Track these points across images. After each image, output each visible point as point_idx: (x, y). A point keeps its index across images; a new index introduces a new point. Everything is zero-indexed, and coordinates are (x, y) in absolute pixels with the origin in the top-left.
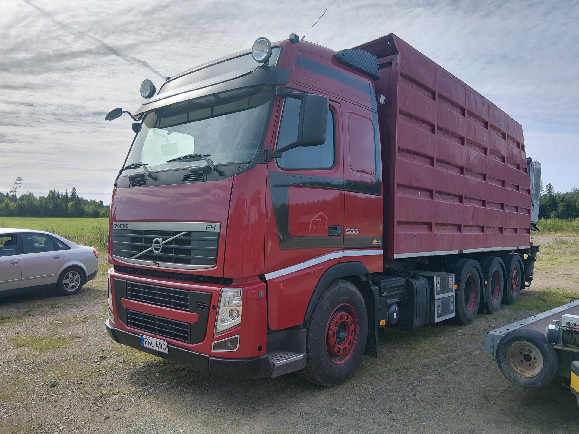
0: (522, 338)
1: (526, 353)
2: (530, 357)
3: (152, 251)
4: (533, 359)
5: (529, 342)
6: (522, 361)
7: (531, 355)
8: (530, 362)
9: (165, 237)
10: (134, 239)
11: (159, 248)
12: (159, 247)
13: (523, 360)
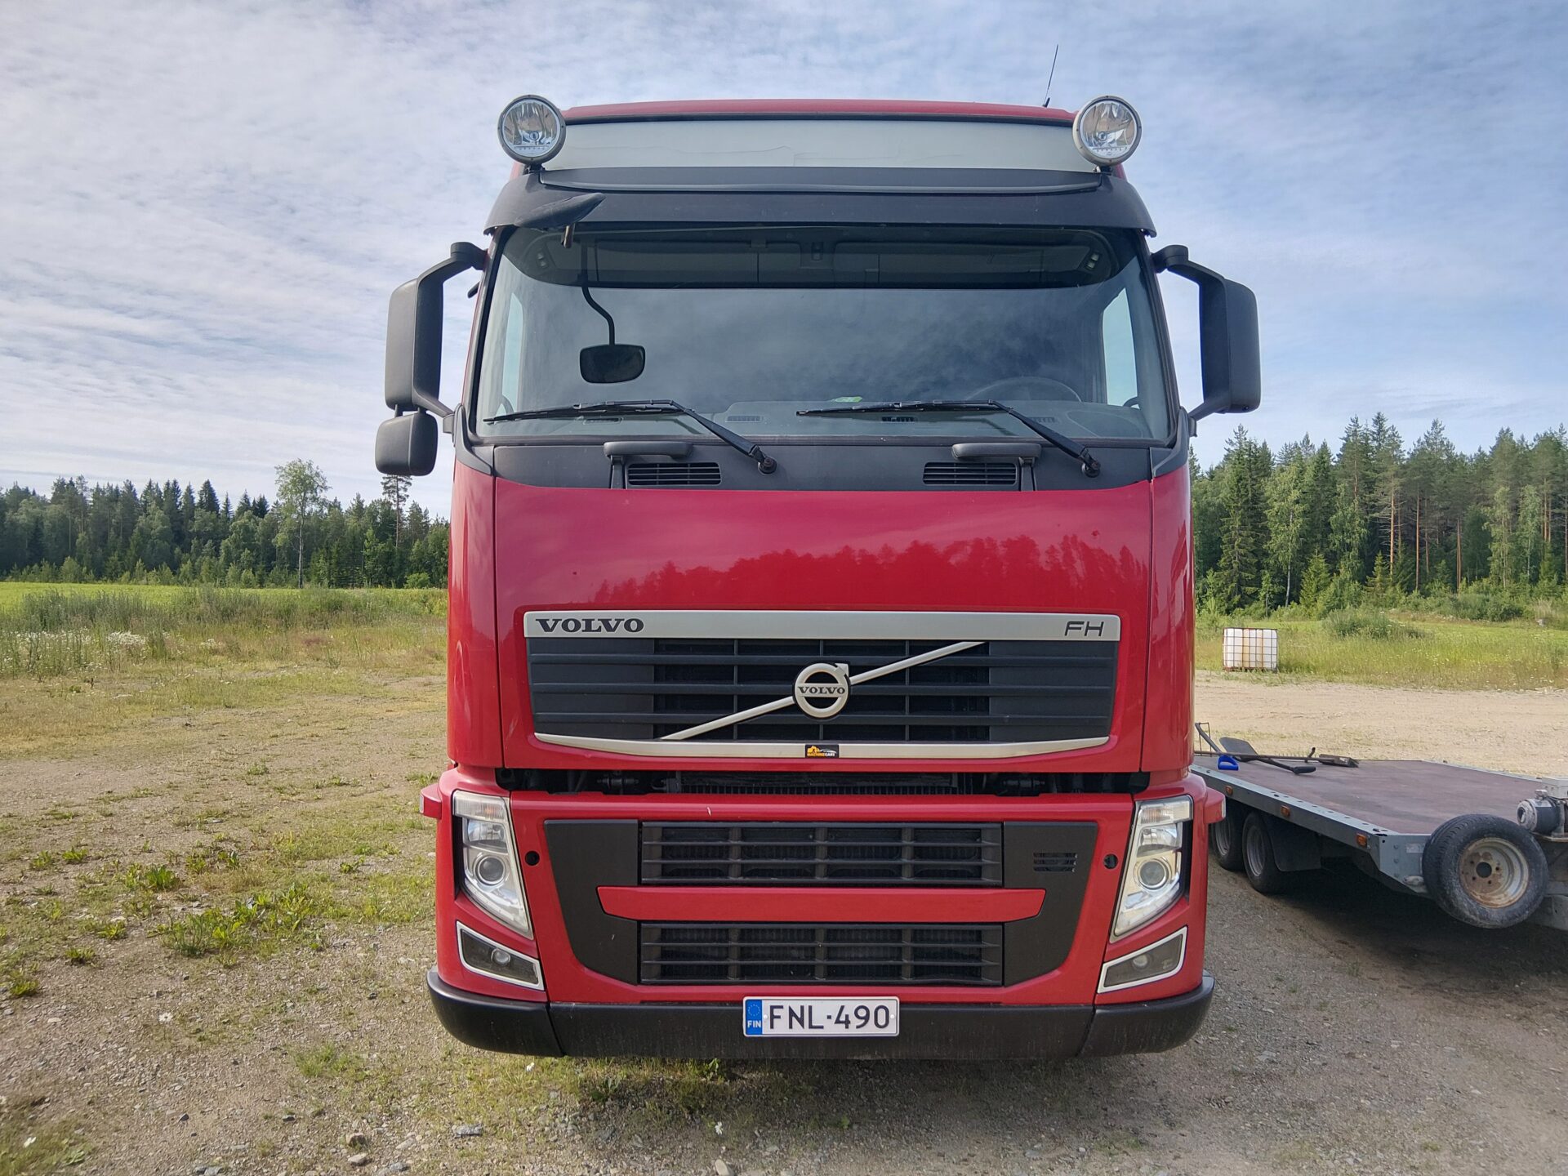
0: (1489, 832)
1: (1482, 861)
2: (1489, 867)
3: (795, 708)
4: (1494, 870)
5: (1501, 837)
6: (1474, 879)
7: (1490, 863)
8: (1490, 878)
9: (860, 659)
10: (664, 672)
11: (836, 699)
12: (835, 694)
13: (1477, 876)
